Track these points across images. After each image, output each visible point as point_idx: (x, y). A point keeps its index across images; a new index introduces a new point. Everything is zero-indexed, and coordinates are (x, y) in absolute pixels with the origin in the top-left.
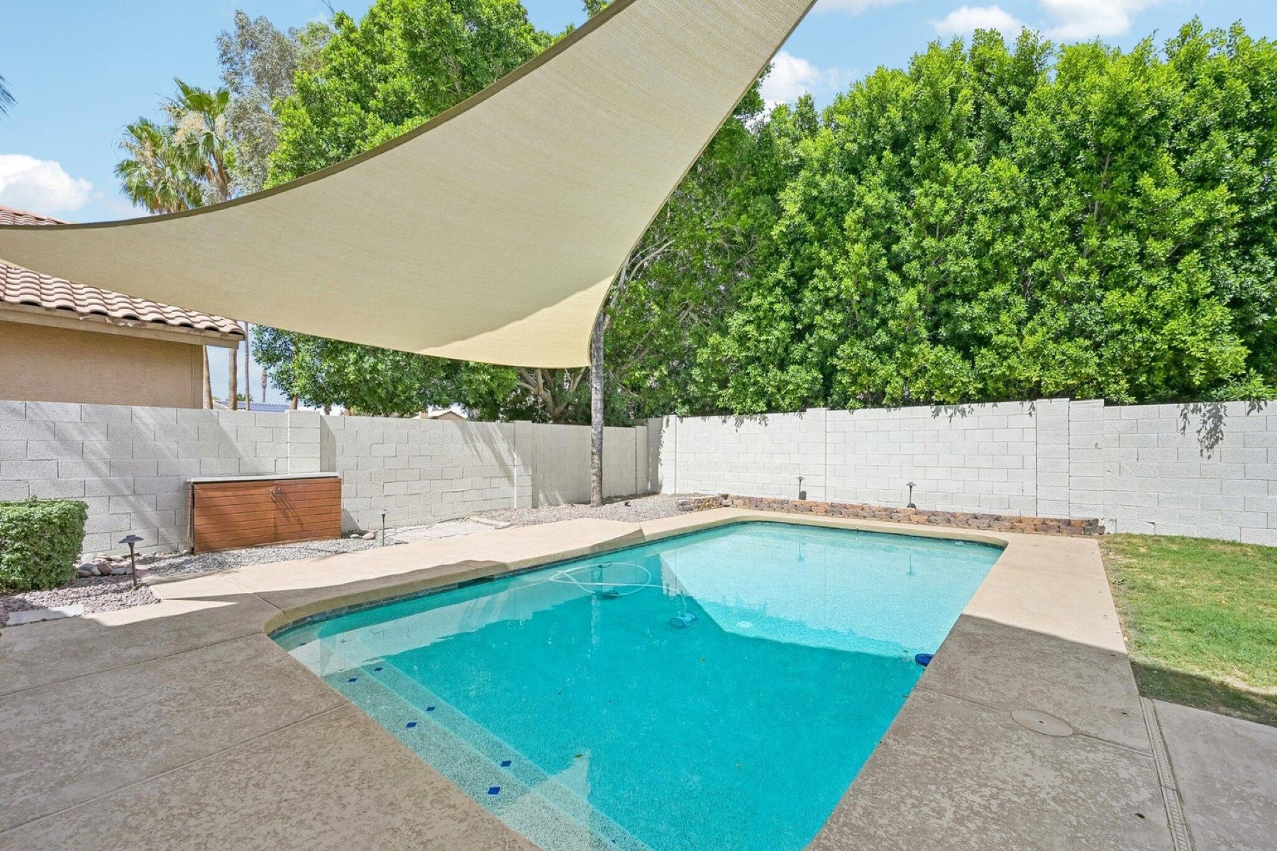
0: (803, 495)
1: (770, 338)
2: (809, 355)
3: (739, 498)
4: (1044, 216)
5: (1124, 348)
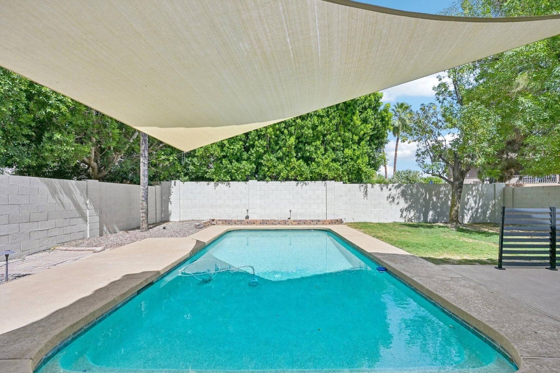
0: (247, 217)
2: (251, 157)
3: (220, 220)
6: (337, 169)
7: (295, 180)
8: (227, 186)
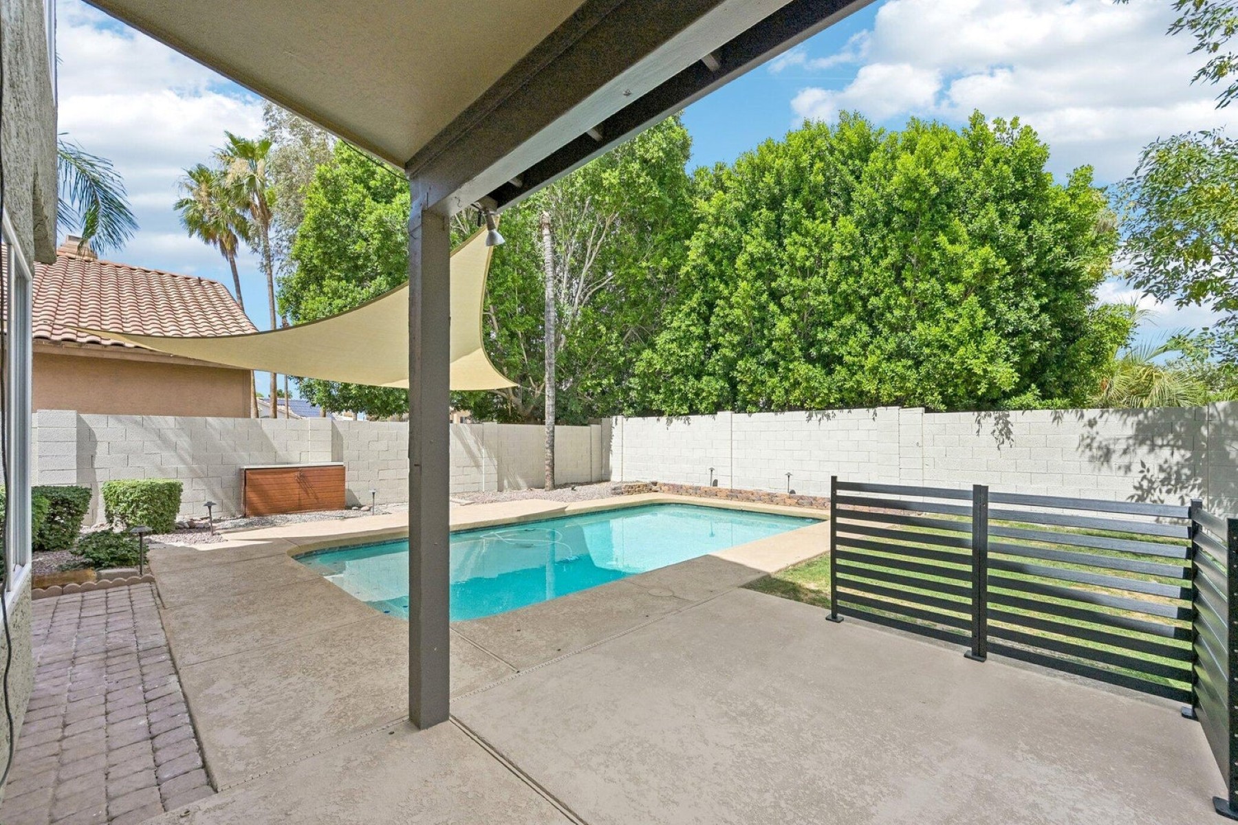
0: (715, 483)
1: (688, 354)
2: (717, 368)
3: (665, 485)
4: (875, 262)
5: (935, 367)
6: (903, 378)
7: (802, 408)
8: (685, 422)
